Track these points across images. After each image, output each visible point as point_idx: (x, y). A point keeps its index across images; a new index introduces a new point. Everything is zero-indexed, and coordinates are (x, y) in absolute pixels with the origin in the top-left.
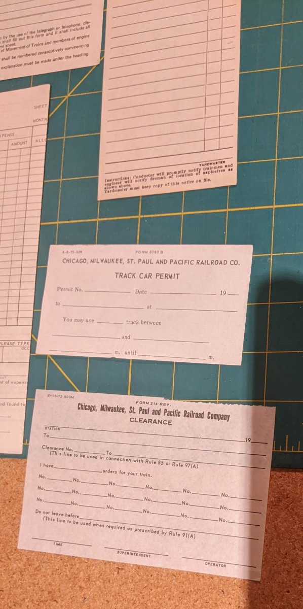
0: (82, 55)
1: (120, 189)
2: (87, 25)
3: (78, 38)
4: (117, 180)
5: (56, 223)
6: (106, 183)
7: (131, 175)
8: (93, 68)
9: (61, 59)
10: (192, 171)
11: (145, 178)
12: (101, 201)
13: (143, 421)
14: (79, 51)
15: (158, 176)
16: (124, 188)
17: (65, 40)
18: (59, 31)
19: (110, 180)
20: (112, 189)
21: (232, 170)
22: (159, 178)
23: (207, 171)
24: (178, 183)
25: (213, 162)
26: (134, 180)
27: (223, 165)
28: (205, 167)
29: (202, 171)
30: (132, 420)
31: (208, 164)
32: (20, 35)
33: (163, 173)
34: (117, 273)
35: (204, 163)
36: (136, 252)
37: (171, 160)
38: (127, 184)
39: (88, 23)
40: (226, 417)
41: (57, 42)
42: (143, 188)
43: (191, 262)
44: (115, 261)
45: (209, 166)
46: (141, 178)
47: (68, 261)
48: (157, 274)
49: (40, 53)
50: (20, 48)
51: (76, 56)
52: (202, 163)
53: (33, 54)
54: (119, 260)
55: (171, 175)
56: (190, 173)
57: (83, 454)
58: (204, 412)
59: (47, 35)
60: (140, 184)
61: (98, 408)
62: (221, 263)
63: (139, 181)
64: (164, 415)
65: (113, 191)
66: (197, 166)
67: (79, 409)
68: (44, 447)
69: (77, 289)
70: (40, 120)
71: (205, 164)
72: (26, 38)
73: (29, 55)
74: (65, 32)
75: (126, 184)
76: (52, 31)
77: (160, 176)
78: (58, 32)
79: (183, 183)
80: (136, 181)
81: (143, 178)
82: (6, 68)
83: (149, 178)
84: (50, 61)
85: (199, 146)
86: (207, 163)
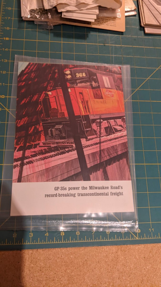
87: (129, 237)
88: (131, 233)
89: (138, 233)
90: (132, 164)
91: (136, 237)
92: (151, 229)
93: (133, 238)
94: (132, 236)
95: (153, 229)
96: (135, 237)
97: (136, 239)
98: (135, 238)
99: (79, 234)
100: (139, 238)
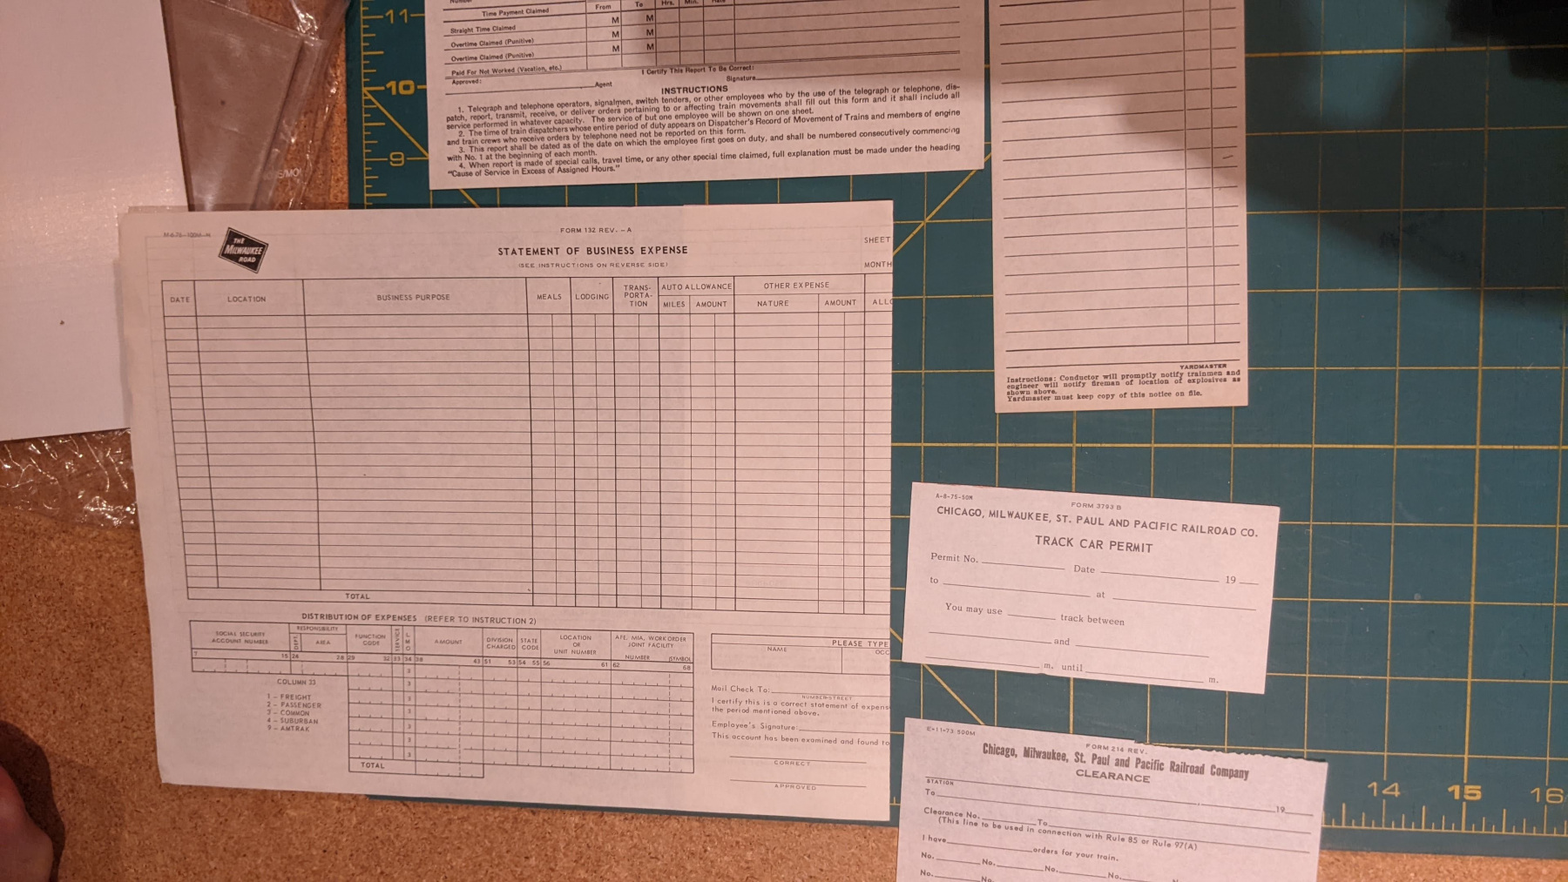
0: (947, 147)
1: (1036, 396)
2: (954, 91)
3: (937, 114)
4: (1029, 380)
5: (919, 444)
6: (1011, 384)
7: (1055, 374)
8: (972, 174)
9: (906, 149)
10: (1167, 375)
11: (1083, 381)
12: (1000, 414)
13: (1099, 775)
14: (942, 140)
15: (1106, 380)
16: (1044, 395)
17: (912, 115)
18: (898, 95)
19: (1017, 380)
20: (1021, 396)
21: (1239, 380)
22: (1107, 384)
23: (1194, 377)
24: (1143, 395)
25: (1205, 364)
26: (1061, 384)
27: (1224, 371)
28: (1191, 371)
29: (1186, 378)
30: (1080, 773)
31: (1196, 367)
32: (820, 94)
33: (1115, 376)
34: (1039, 537)
35: (1189, 364)
36: (1073, 504)
37: (1128, 355)
38: (1049, 388)
39: (955, 87)
40: (1243, 774)
41: (896, 116)
42: (1079, 398)
43: (1171, 527)
44: (1034, 516)
45: (1198, 371)
46: (1075, 381)
47: (948, 510)
48: (1111, 542)
49: (863, 134)
50: (823, 119)
51: (937, 148)
52: (1185, 364)
53: (849, 135)
54: (1042, 516)
55: (1129, 379)
56: (1164, 379)
57: (997, 823)
58: (1204, 765)
59: (875, 100)
60: (1074, 391)
61: (1020, 752)
62: (1225, 532)
63: (1070, 385)
64: (1137, 767)
65: (1023, 399)
66: (1176, 368)
67: (985, 752)
68: (928, 811)
69: (967, 558)
70: (878, 264)
71: (1191, 367)
72: (832, 101)
73: (841, 135)
74: (910, 99)
75: (1047, 389)
76: (883, 95)
77: (1108, 380)
78: (897, 98)
79: (1151, 395)
80: (1065, 385)
81: (1079, 381)
82: (797, 154)
83: (1089, 383)
84: (885, 150)
85: (1180, 335)
86: (1193, 364)
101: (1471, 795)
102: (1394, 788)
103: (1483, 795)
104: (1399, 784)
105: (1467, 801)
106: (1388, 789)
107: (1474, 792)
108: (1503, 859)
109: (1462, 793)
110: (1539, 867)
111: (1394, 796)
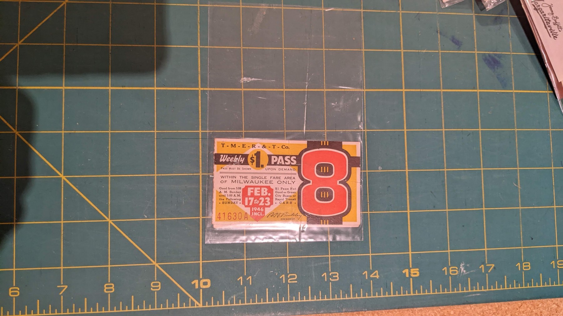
87: (173, 301)
88: (181, 290)
89: (203, 289)
90: (202, 89)
91: (196, 302)
92: (244, 278)
93: (187, 305)
94: (185, 299)
95: (250, 277)
96: (191, 299)
97: (196, 307)
98: (193, 303)
99: (16, 294)
100: (204, 304)
101: (414, 274)
102: (376, 273)
103: (420, 273)
104: (378, 272)
105: (412, 277)
106: (373, 274)
107: (415, 272)
108: (431, 308)
109: (410, 273)
110: (449, 310)
111: (376, 278)
